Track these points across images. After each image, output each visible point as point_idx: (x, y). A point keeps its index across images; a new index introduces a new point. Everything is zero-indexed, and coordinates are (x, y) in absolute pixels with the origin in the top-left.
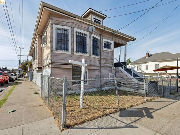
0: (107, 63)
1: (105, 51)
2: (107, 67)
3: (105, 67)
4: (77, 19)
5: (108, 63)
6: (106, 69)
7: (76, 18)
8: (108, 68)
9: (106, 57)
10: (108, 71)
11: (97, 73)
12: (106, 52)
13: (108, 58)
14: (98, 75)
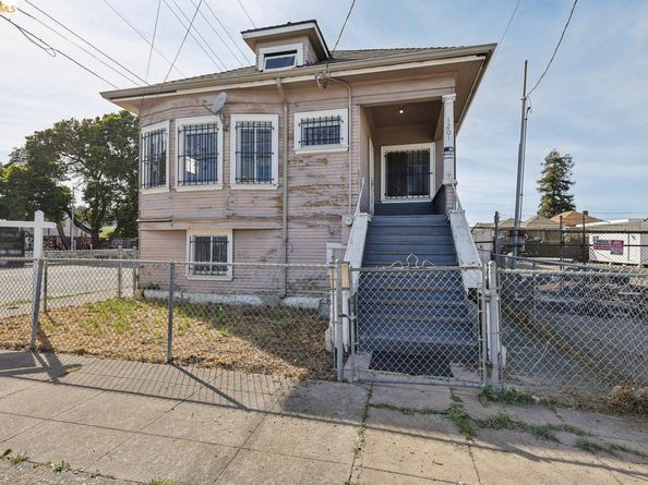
0: (317, 205)
1: (310, 156)
2: (316, 216)
3: (310, 218)
4: (178, 93)
5: (327, 203)
6: (311, 226)
7: (175, 91)
8: (325, 222)
9: (312, 181)
10: (323, 232)
11: (272, 241)
12: (314, 159)
13: (322, 181)
14: (273, 251)
